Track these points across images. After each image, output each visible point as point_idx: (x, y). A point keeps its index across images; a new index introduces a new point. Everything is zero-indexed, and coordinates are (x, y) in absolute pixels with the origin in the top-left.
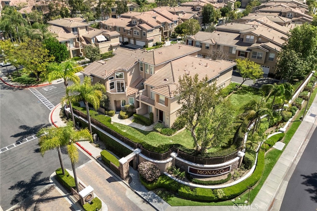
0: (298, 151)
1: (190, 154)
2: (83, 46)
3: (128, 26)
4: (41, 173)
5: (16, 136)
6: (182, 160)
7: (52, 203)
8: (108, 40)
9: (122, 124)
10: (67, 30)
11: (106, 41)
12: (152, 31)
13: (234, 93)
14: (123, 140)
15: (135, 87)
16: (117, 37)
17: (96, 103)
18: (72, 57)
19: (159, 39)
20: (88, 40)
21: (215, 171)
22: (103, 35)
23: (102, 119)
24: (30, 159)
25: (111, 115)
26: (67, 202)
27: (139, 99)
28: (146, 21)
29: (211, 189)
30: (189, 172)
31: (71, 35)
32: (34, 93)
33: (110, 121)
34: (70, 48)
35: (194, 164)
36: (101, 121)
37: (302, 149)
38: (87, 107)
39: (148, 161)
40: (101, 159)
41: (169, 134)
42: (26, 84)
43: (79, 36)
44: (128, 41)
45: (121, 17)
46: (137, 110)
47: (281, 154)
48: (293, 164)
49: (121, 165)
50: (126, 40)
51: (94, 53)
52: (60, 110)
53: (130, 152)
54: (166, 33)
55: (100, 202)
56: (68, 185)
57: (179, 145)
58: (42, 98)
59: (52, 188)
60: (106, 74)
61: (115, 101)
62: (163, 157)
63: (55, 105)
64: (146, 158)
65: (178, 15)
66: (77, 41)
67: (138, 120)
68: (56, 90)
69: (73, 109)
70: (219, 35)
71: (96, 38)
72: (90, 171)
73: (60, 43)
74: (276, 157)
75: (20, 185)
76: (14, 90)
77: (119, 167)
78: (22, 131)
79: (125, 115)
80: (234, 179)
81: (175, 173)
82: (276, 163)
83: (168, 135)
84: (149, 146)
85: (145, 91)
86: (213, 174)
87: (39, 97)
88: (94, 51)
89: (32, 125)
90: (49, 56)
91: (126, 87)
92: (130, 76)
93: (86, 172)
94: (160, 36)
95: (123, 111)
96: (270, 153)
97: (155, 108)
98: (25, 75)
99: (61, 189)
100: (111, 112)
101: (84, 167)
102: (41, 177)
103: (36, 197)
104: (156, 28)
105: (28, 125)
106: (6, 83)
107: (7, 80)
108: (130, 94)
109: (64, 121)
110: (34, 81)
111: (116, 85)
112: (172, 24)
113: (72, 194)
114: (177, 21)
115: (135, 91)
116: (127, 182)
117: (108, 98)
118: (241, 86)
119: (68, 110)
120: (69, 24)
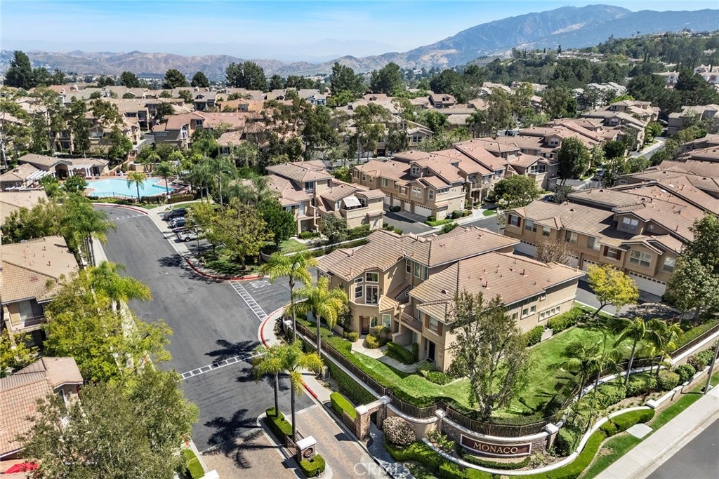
0: (671, 444)
1: (465, 415)
2: (320, 213)
3: (403, 178)
4: (245, 411)
5: (212, 354)
6: (452, 423)
7: (259, 451)
8: (363, 206)
9: (367, 357)
10: (296, 186)
11: (359, 207)
12: (446, 191)
13: (578, 327)
14: (366, 381)
15: (395, 298)
16: (379, 200)
17: (332, 318)
18: (300, 232)
19: (460, 206)
20: (329, 205)
21: (503, 448)
22: (356, 195)
23: (338, 343)
24: (232, 390)
25: (352, 340)
26: (279, 455)
27: (398, 318)
28: (438, 171)
29: (491, 473)
30: (461, 444)
31: (303, 195)
32: (238, 289)
33: (349, 348)
34: (299, 217)
35: (469, 432)
36: (336, 347)
37: (682, 442)
38: (319, 321)
39: (399, 416)
40: (329, 405)
41: (440, 382)
42: (226, 273)
43: (315, 196)
44: (399, 205)
45: (392, 159)
46: (394, 335)
47: (637, 444)
48: (653, 463)
49: (358, 415)
50: (397, 203)
51: (337, 229)
52: (276, 322)
53: (374, 399)
54: (476, 194)
55: (323, 461)
56: (281, 432)
57: (450, 400)
58: (250, 300)
59: (260, 434)
60: (352, 273)
61: (361, 318)
62: (423, 413)
63: (269, 312)
64: (397, 412)
65: (506, 158)
66: (311, 205)
67: (394, 353)
68: (270, 289)
69: (297, 322)
70: (572, 210)
71: (343, 202)
72: (312, 420)
73: (284, 208)
74: (625, 448)
75: (218, 422)
76: (209, 282)
77: (355, 419)
78: (221, 348)
79: (373, 343)
80: (535, 465)
81: (439, 441)
82: (620, 456)
83: (438, 383)
84: (403, 394)
85: (409, 306)
86: (499, 453)
87: (244, 297)
88: (337, 225)
89: (234, 341)
90: (266, 232)
91: (380, 297)
92: (389, 278)
93: (306, 420)
94: (463, 199)
95: (371, 335)
96: (618, 440)
97: (423, 337)
98: (224, 258)
99: (272, 437)
100: (352, 334)
101: (304, 414)
102: (246, 417)
103: (239, 441)
104: (455, 185)
105: (228, 340)
106: (196, 270)
107: (197, 263)
108: (385, 309)
109: (280, 341)
110: (238, 269)
111: (365, 292)
112: (490, 176)
113: (286, 447)
114: (501, 172)
115: (394, 304)
116: (364, 444)
117: (350, 311)
118: (596, 314)
119: (288, 323)
120: (300, 174)
